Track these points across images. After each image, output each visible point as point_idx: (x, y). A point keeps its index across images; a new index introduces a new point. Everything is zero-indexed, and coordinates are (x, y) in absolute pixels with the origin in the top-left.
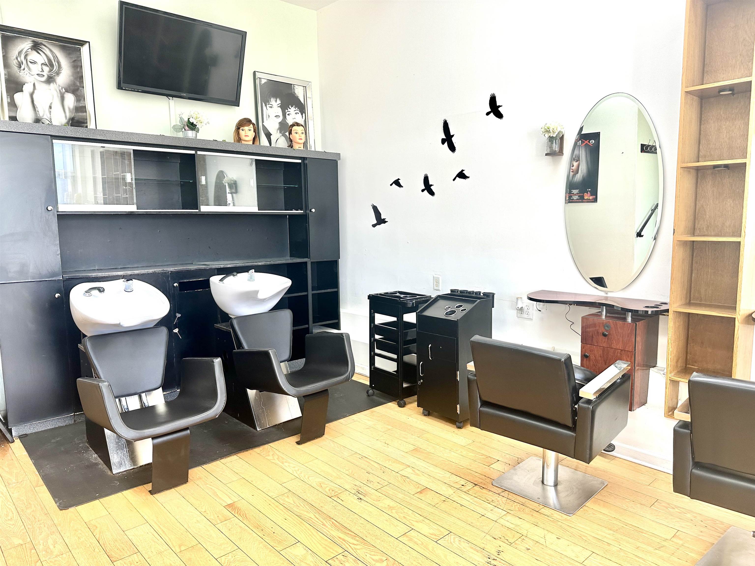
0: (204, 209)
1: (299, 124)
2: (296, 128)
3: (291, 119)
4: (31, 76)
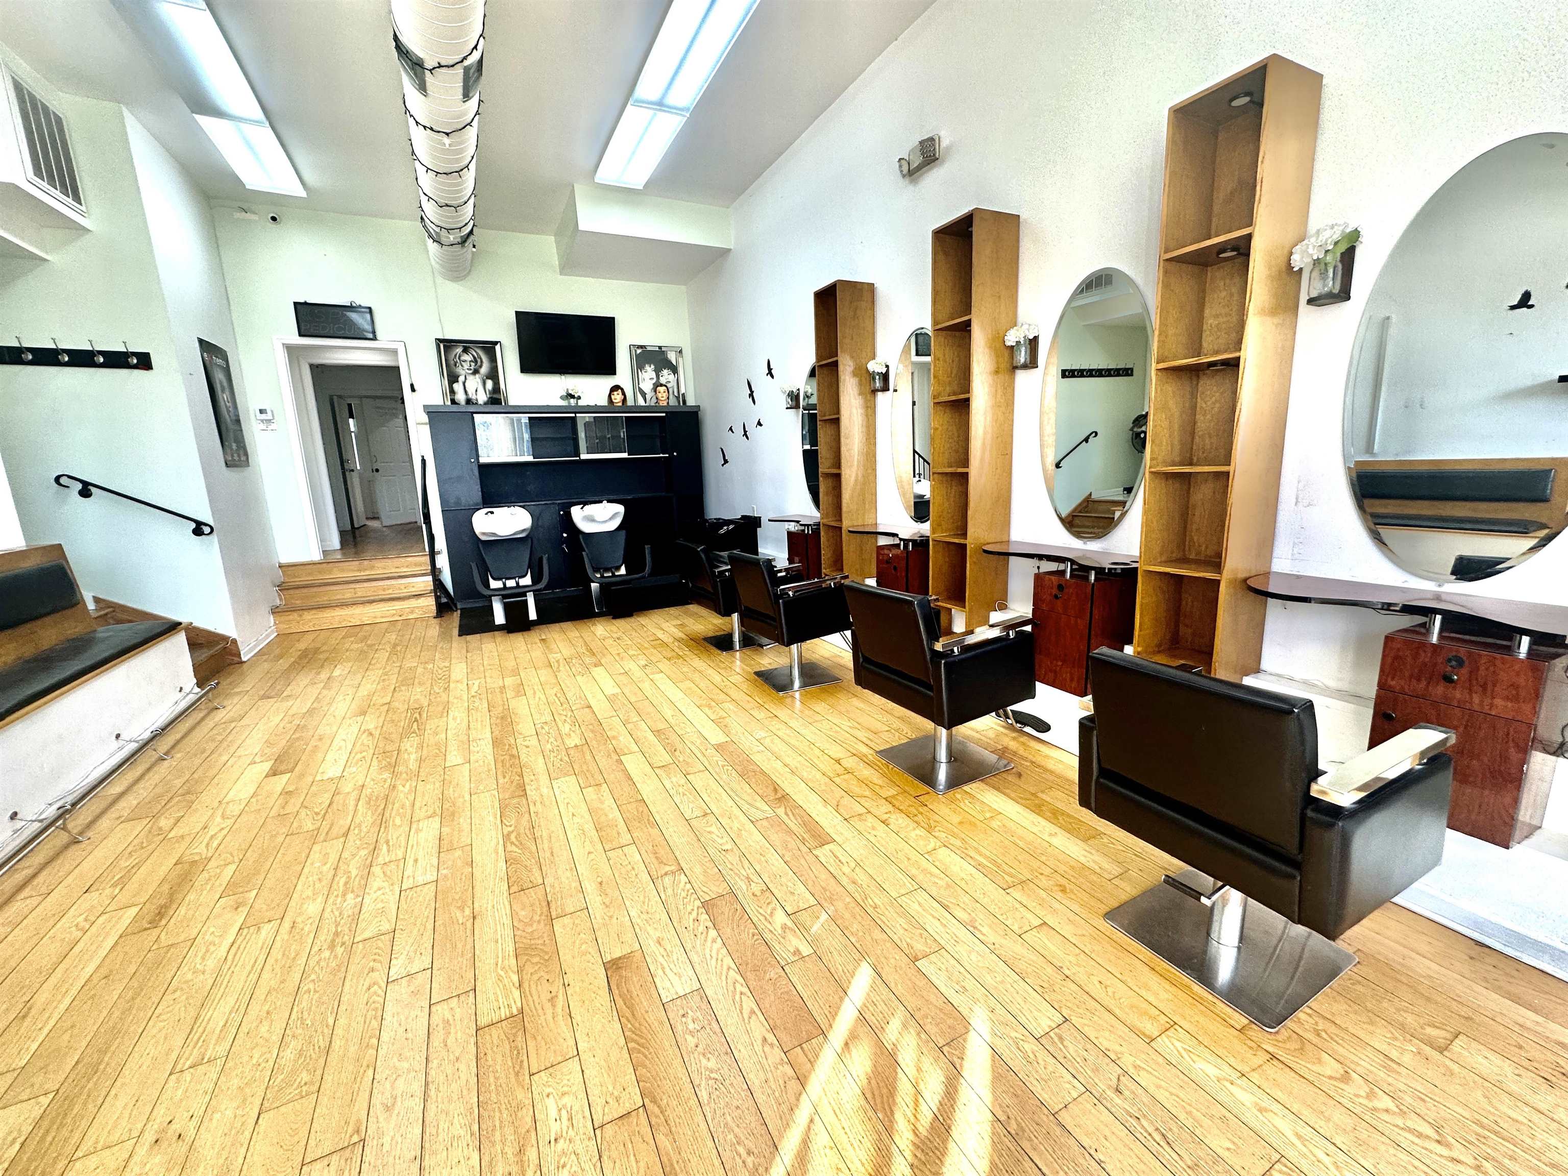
1: (661, 385)
2: (659, 388)
3: (663, 380)
4: (463, 370)
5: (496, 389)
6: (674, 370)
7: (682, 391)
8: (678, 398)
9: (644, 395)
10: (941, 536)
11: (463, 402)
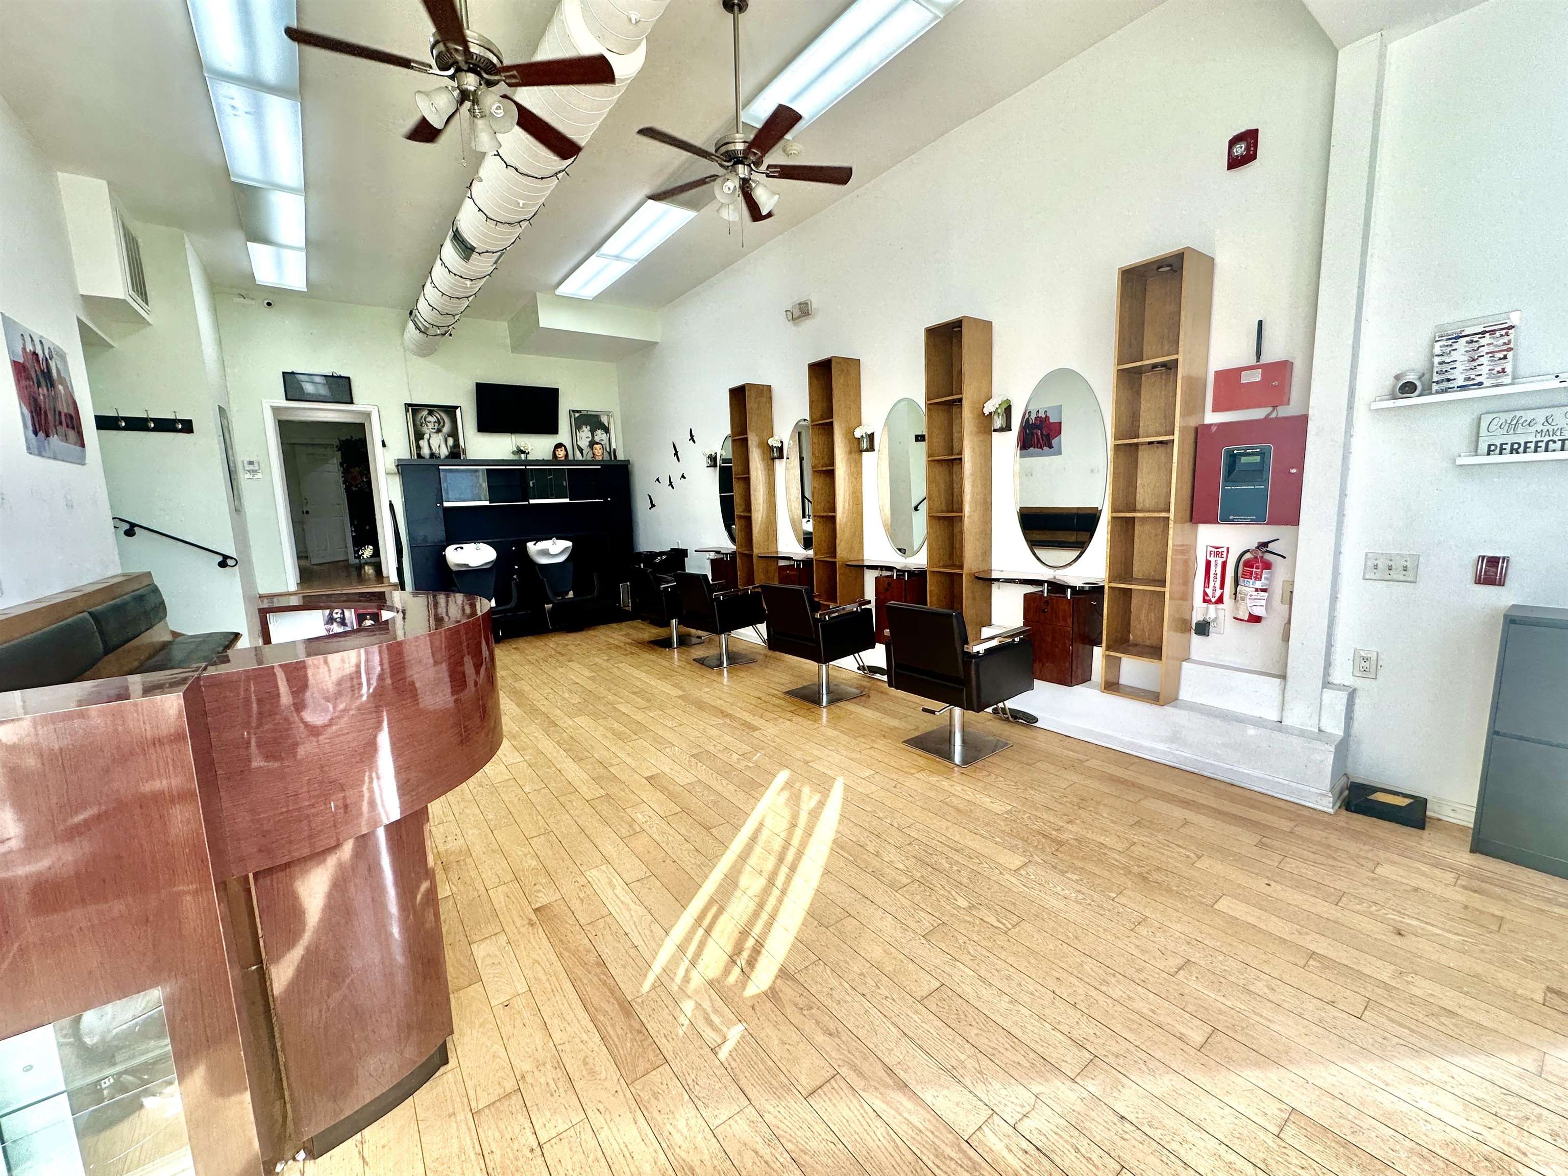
1: (597, 443)
2: (595, 446)
3: (597, 439)
4: (427, 430)
5: (456, 444)
6: (607, 430)
7: (614, 446)
8: (610, 453)
9: (581, 450)
10: (821, 557)
11: (427, 457)
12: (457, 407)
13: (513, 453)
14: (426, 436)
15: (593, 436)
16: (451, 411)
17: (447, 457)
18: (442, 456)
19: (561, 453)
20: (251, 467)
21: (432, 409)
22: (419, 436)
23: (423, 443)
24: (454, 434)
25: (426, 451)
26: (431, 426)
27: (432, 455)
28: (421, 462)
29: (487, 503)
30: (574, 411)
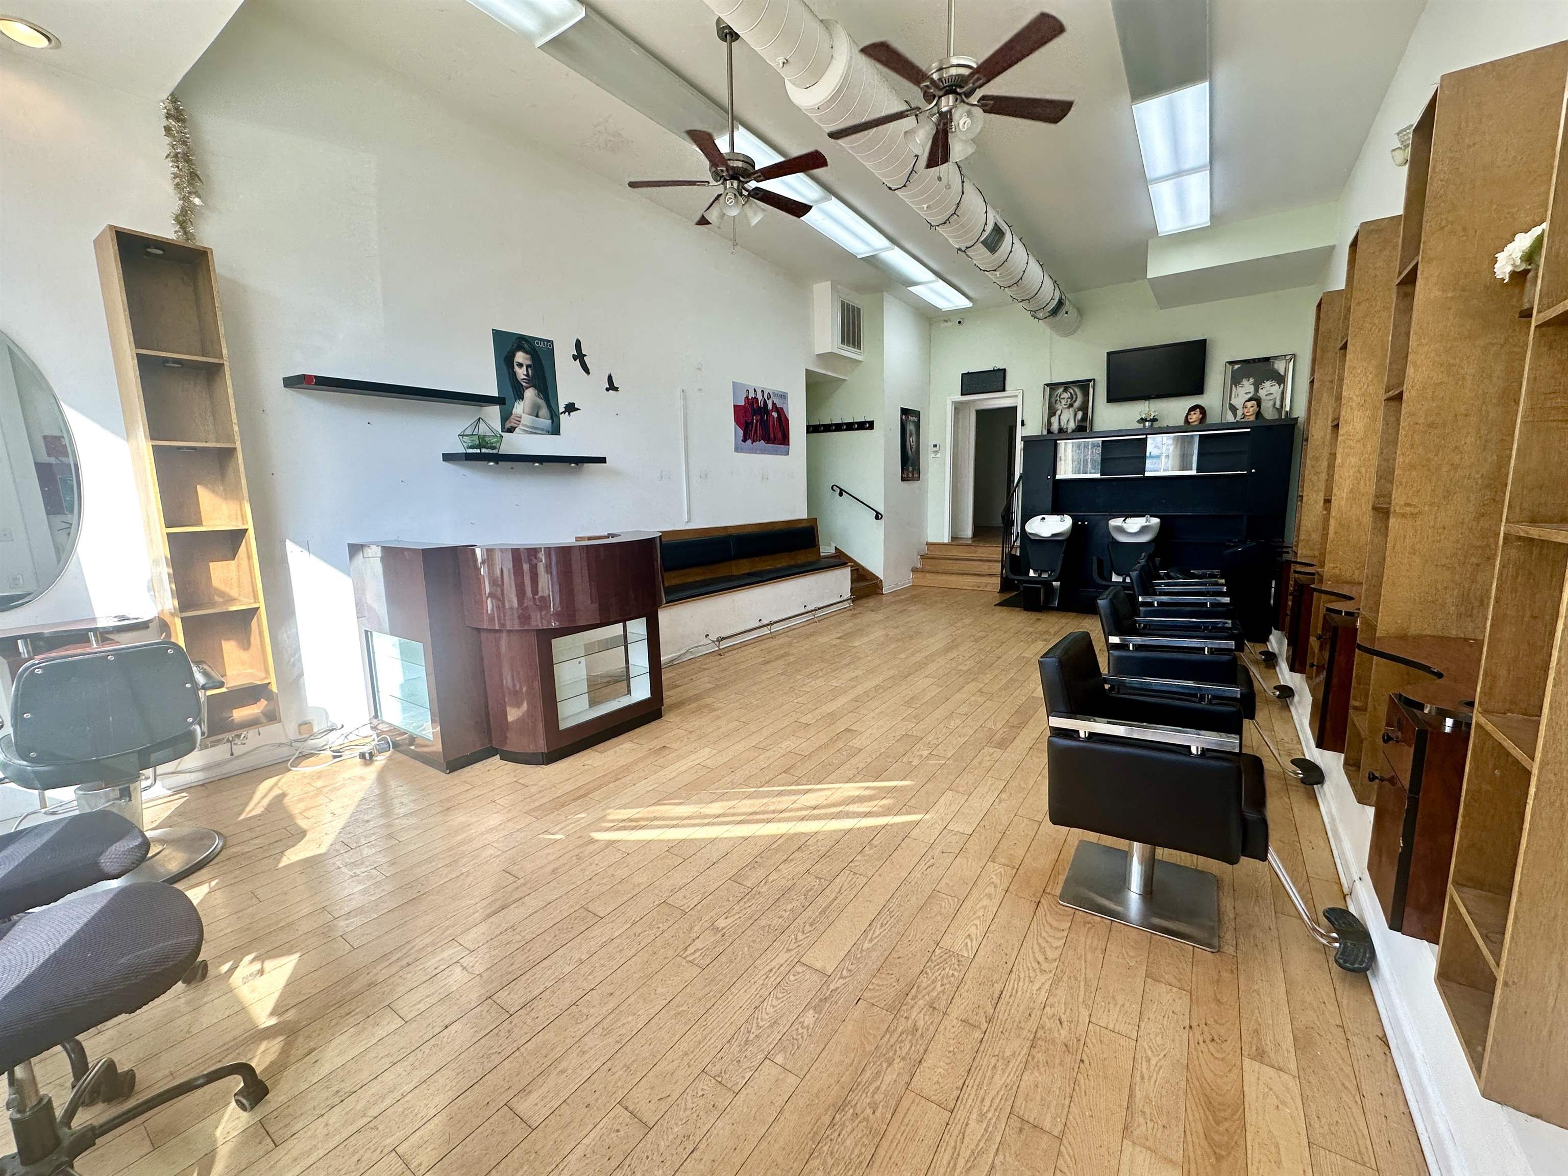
0: (1147, 474)
2: (1248, 403)
4: (1060, 406)
5: (1085, 418)
7: (1287, 400)
11: (1056, 431)
12: (1090, 380)
13: (1138, 422)
14: (1058, 412)
15: (1256, 390)
16: (1084, 385)
17: (1073, 431)
18: (1070, 431)
19: (1195, 417)
20: (935, 449)
21: (1066, 385)
22: (1052, 412)
23: (1055, 420)
24: (1084, 408)
25: (1055, 427)
26: (1063, 402)
27: (1061, 430)
28: (1050, 437)
29: (1098, 476)
30: (1231, 363)
